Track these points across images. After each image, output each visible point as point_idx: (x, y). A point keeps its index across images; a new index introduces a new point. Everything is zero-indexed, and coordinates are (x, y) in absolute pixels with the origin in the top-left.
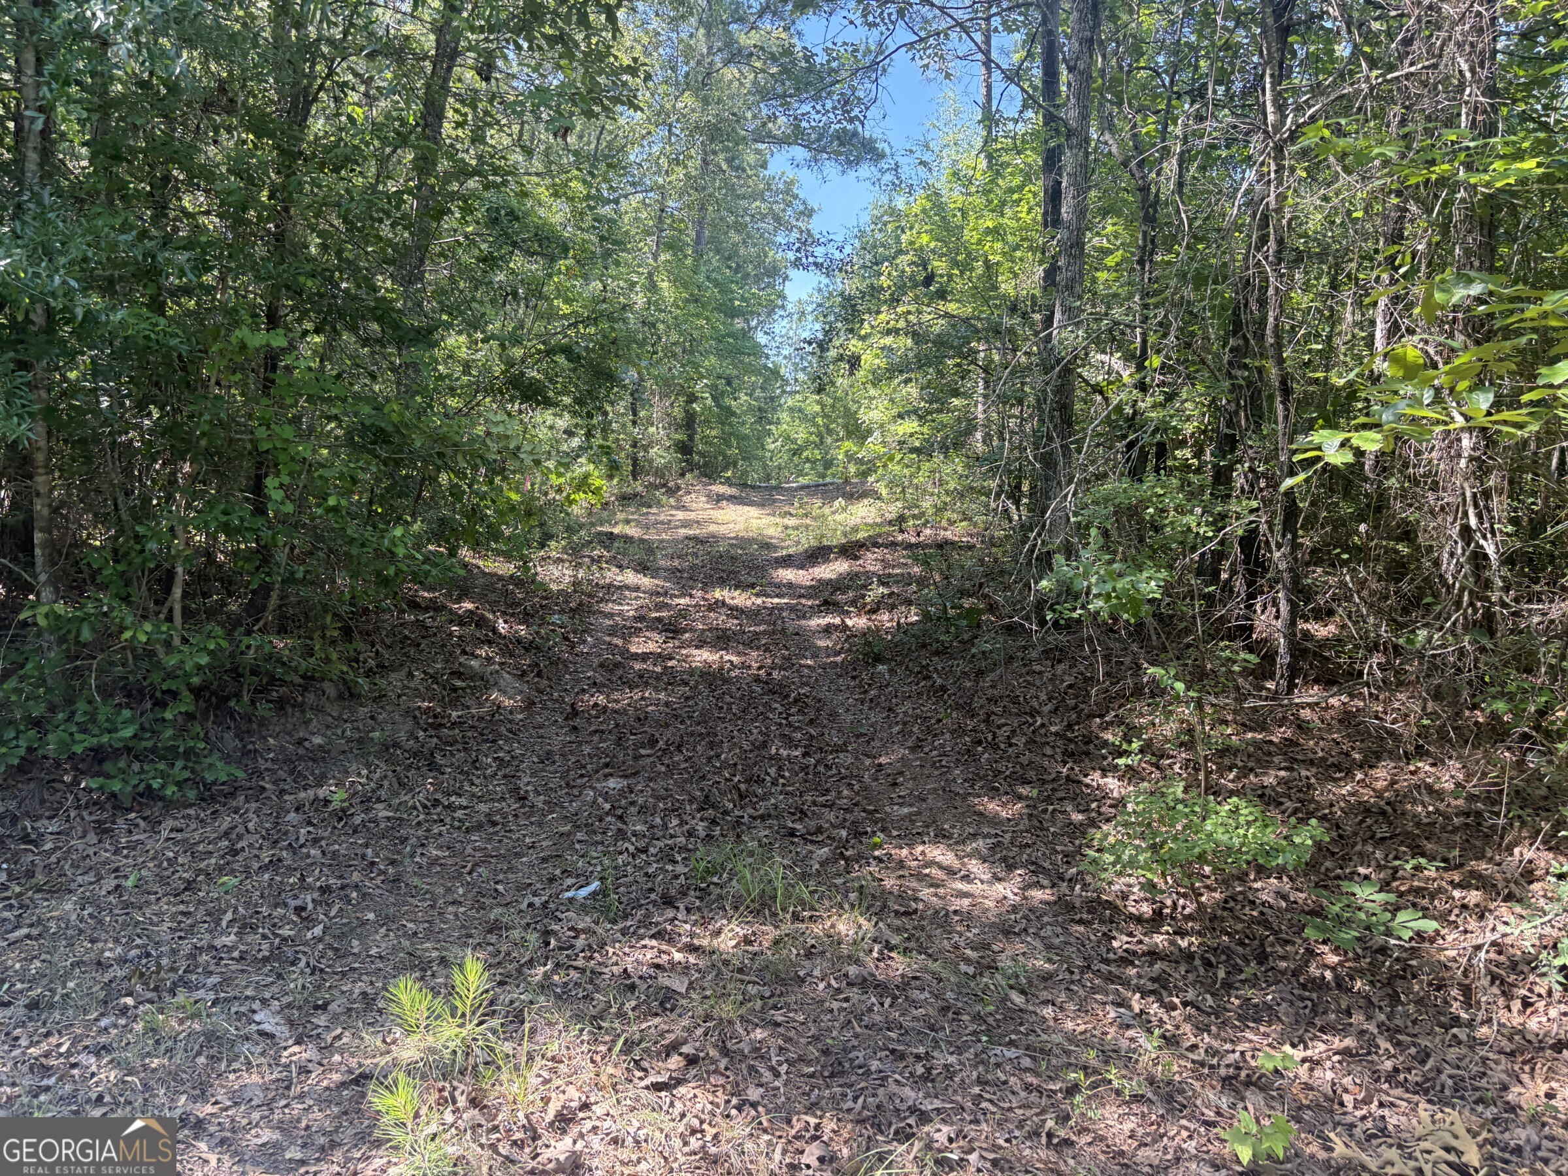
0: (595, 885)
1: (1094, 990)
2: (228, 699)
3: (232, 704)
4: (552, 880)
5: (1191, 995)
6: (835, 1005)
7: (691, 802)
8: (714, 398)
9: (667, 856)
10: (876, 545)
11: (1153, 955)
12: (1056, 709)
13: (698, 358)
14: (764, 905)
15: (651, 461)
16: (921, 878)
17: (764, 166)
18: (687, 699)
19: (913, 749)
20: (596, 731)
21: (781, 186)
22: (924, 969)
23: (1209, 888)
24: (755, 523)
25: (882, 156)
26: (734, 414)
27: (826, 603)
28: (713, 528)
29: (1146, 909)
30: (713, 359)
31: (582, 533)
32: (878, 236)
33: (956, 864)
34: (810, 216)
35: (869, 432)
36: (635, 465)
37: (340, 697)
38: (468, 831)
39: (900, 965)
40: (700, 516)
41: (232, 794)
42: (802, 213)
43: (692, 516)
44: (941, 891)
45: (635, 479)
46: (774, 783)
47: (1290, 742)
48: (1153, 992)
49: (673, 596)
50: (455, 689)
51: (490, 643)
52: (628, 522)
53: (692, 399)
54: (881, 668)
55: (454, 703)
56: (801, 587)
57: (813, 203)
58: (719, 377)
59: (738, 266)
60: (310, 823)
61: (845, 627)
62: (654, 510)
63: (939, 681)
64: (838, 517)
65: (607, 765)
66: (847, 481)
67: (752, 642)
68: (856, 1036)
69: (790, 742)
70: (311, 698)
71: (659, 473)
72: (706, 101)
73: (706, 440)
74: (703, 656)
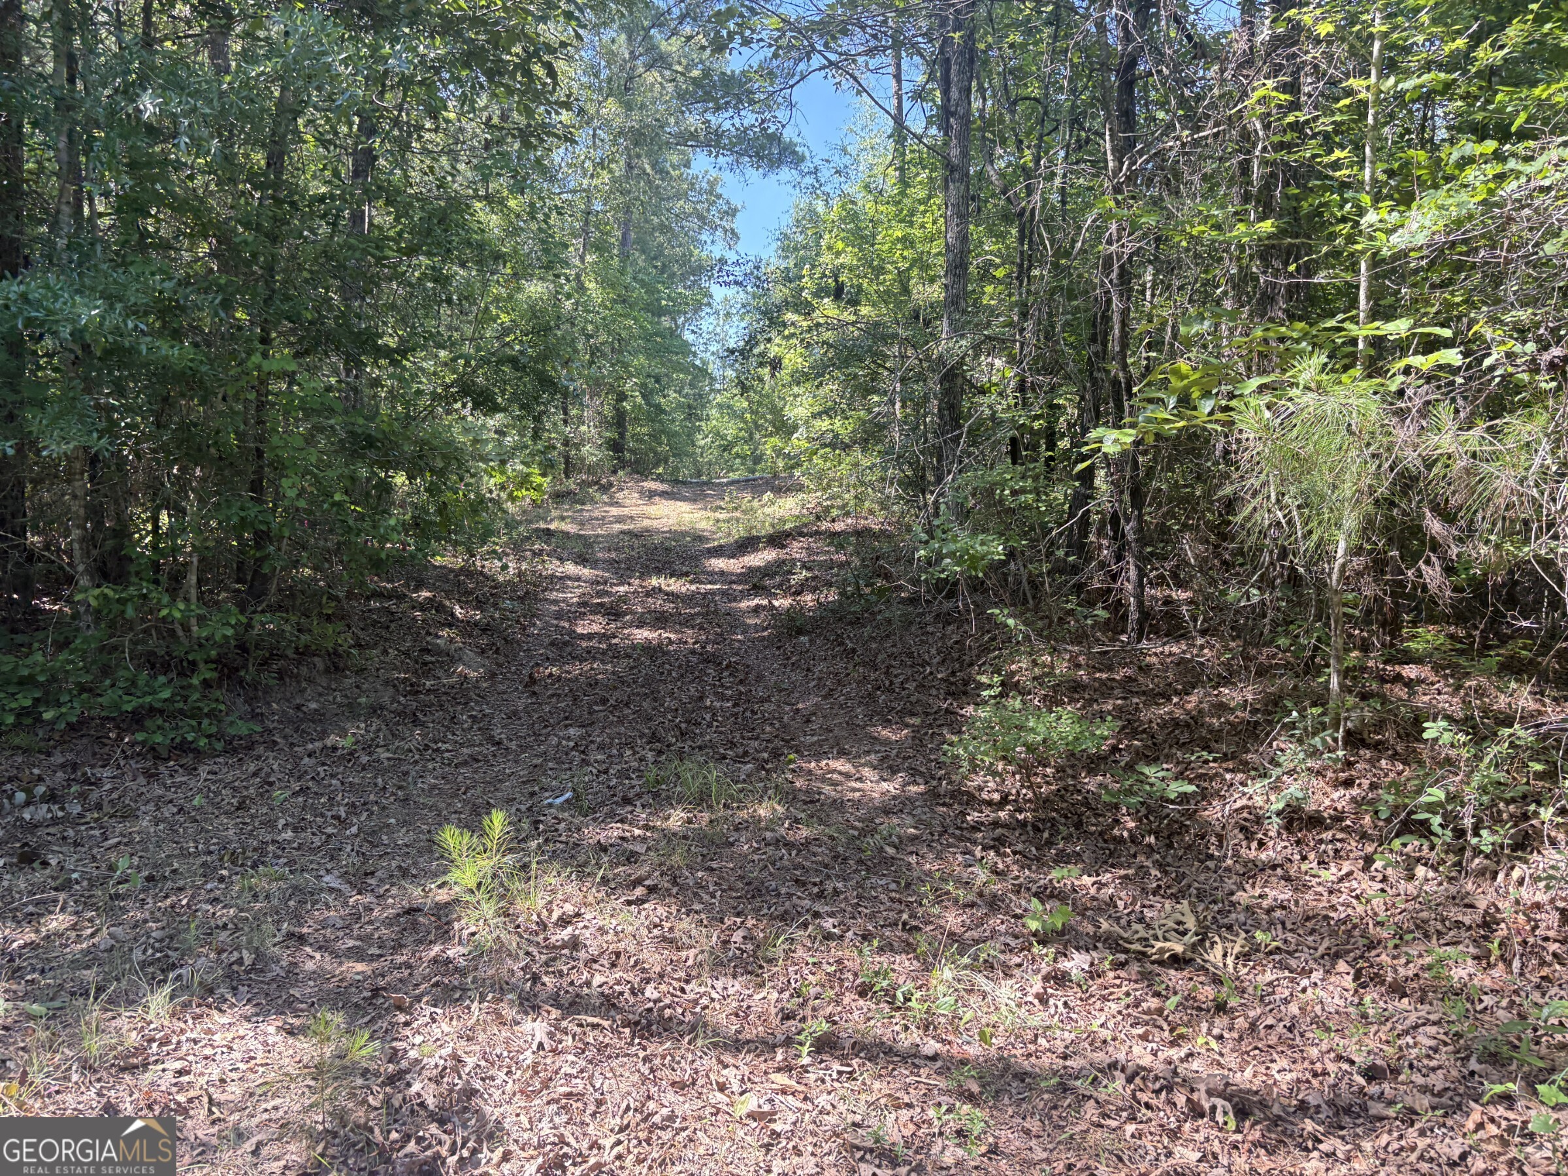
0: (568, 795)
1: (949, 846)
2: (237, 670)
3: (242, 673)
4: (533, 794)
5: (1019, 847)
6: (756, 857)
7: (641, 737)
8: (643, 396)
9: (623, 775)
10: (801, 534)
11: (996, 824)
12: (943, 661)
13: (628, 358)
14: (702, 800)
15: (583, 459)
16: (824, 780)
17: (687, 165)
18: (632, 668)
19: (825, 697)
20: (553, 695)
21: (704, 185)
22: (822, 833)
23: (1048, 783)
24: (687, 517)
25: (802, 159)
26: (664, 412)
27: (755, 587)
28: (646, 523)
29: (996, 796)
30: (642, 358)
31: (521, 529)
32: (800, 238)
33: (853, 771)
34: (734, 215)
35: (795, 428)
36: (567, 462)
37: (327, 671)
38: (456, 766)
39: (804, 832)
40: (634, 511)
41: (250, 748)
42: (726, 213)
43: (626, 511)
44: (839, 788)
45: (567, 477)
46: (710, 725)
47: (1129, 679)
48: (992, 847)
49: (612, 585)
50: (425, 664)
51: (450, 626)
52: (563, 518)
53: (622, 397)
54: (804, 639)
55: (427, 674)
56: (732, 574)
57: (736, 202)
58: (649, 376)
59: (664, 265)
60: (324, 764)
61: (773, 607)
62: (588, 507)
63: (850, 645)
64: (767, 510)
65: (566, 718)
66: (776, 476)
67: (687, 622)
68: (771, 874)
69: (722, 698)
70: (304, 670)
71: (590, 470)
72: (629, 106)
73: (637, 438)
74: (643, 635)
